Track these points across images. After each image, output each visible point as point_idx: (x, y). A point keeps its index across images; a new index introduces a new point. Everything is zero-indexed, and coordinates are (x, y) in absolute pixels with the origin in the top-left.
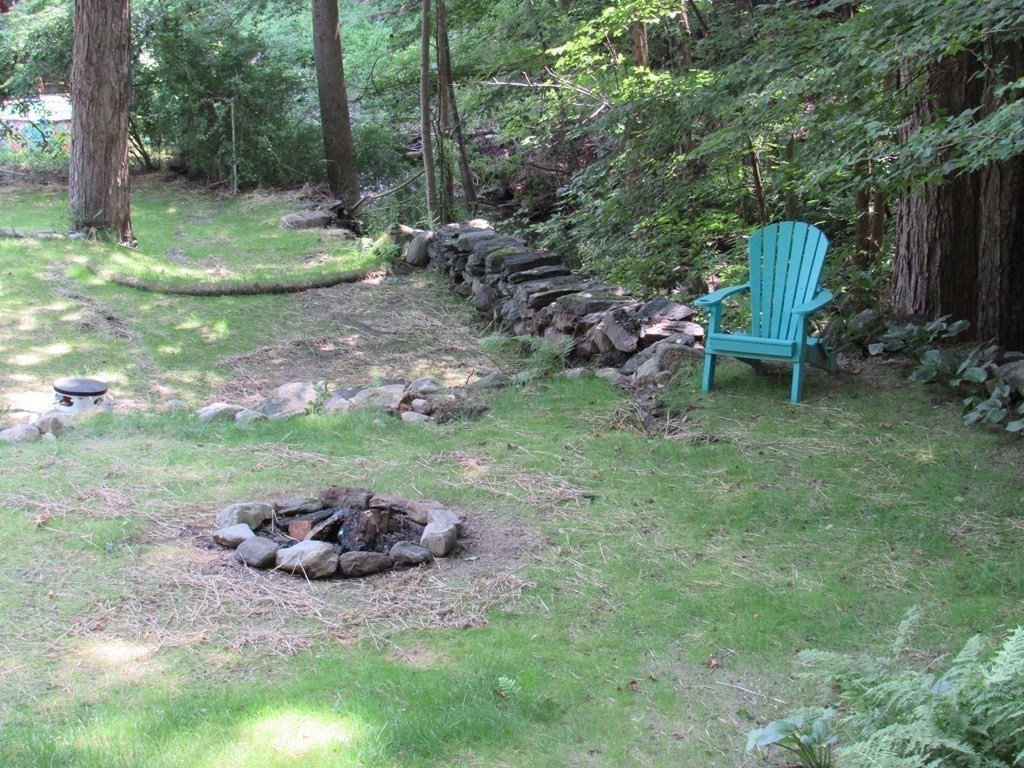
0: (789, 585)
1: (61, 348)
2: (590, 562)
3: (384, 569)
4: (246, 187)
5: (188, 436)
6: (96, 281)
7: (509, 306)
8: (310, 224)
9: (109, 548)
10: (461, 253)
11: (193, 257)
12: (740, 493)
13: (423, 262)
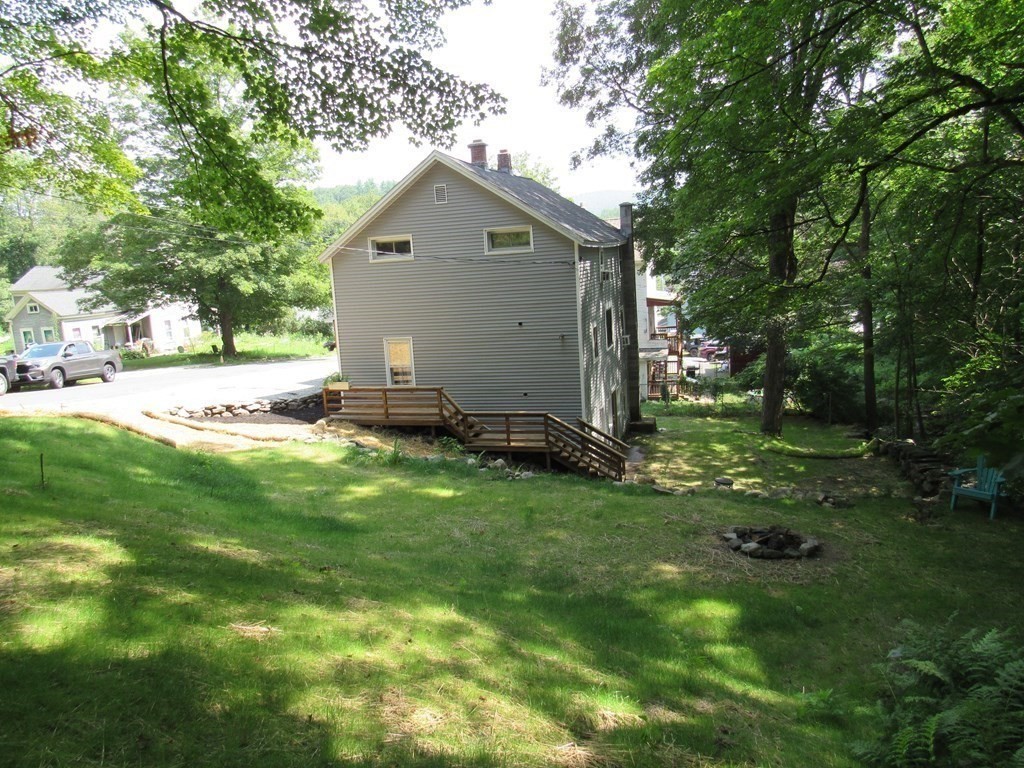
0: (953, 593)
1: (742, 469)
2: (865, 568)
3: (780, 558)
4: (834, 422)
5: (736, 501)
6: (762, 448)
7: (912, 472)
8: (854, 437)
9: (685, 535)
10: (899, 450)
11: (806, 445)
12: (948, 551)
13: (885, 453)
